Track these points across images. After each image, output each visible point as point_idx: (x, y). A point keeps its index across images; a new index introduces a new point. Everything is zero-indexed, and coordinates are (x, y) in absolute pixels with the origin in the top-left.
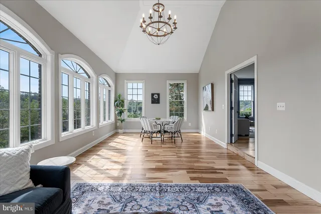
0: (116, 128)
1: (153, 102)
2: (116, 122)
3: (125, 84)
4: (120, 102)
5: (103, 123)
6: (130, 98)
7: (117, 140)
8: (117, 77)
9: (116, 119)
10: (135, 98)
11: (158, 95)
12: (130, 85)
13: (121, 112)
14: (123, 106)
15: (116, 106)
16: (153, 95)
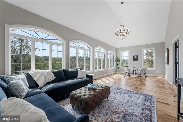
0: (117, 71)
1: (134, 60)
2: (116, 69)
3: (120, 52)
4: (118, 60)
5: (109, 68)
6: (122, 58)
7: (115, 75)
8: (117, 50)
9: (116, 68)
10: (125, 58)
11: (137, 56)
12: (122, 53)
13: (118, 64)
14: (119, 62)
15: (116, 62)
16: (134, 56)
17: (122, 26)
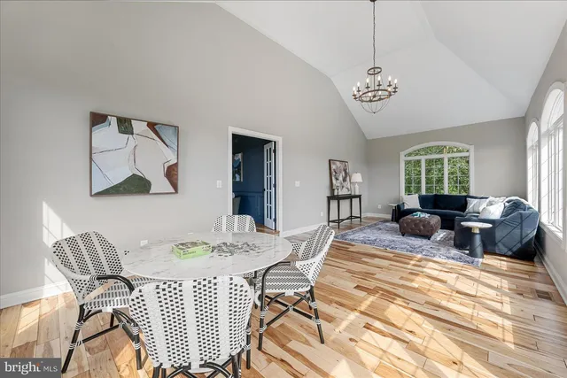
17: (374, 71)
